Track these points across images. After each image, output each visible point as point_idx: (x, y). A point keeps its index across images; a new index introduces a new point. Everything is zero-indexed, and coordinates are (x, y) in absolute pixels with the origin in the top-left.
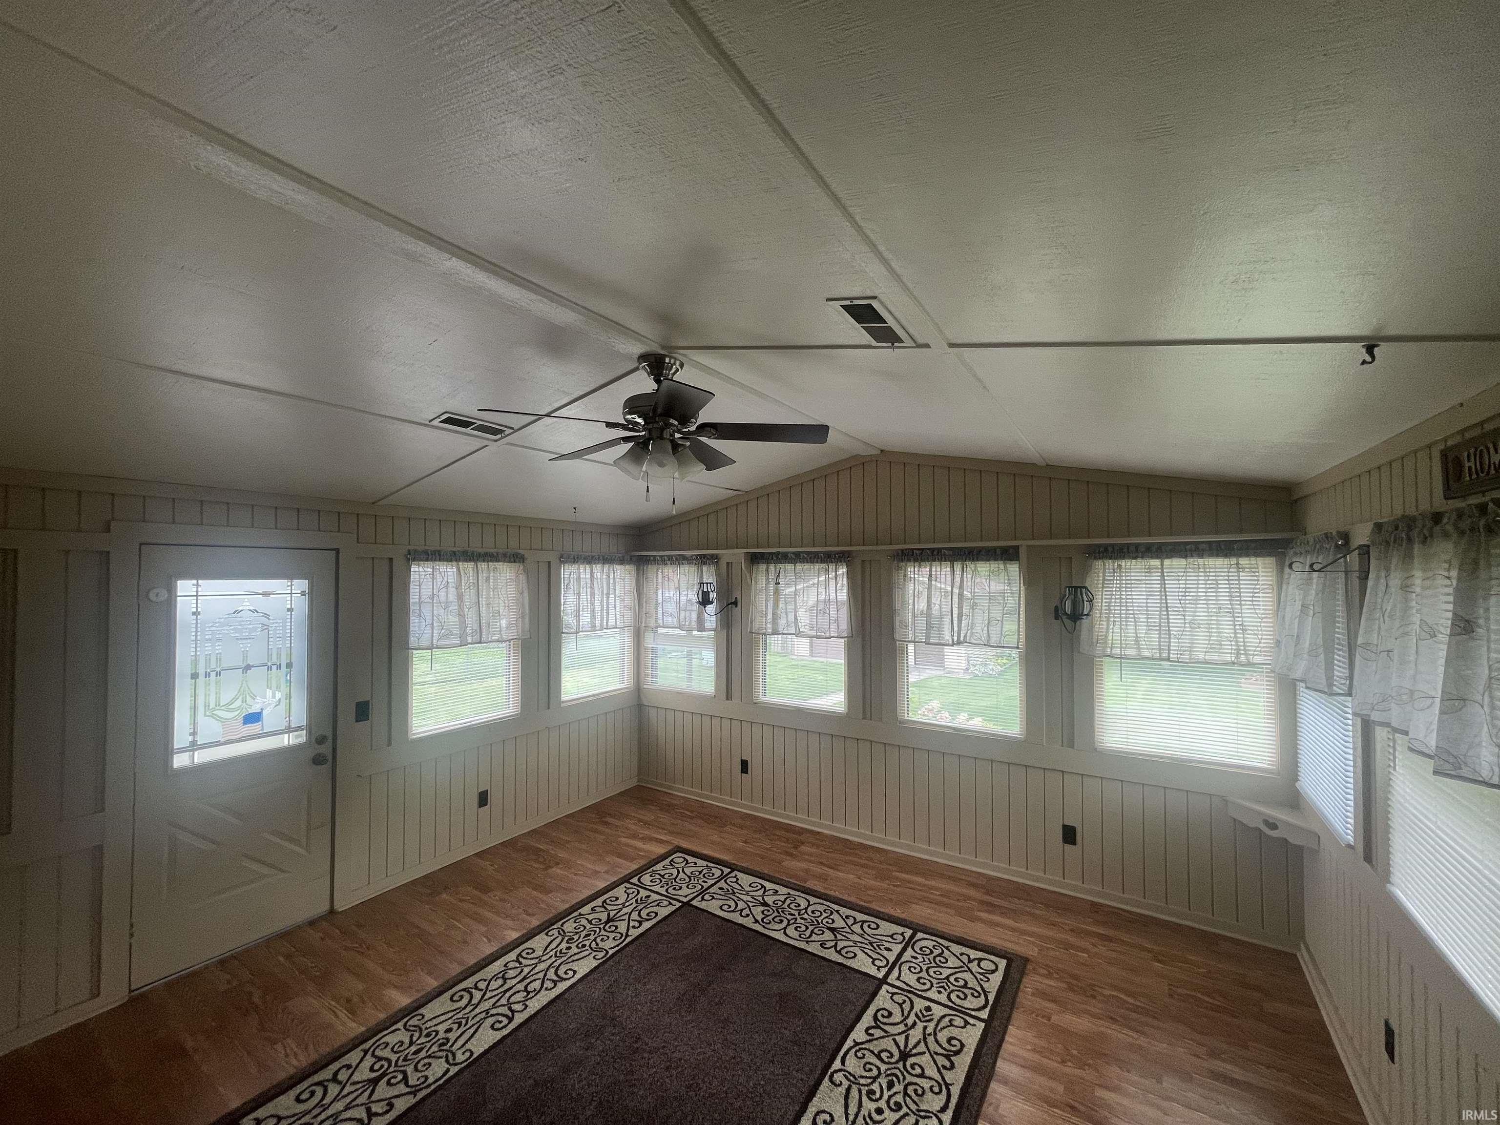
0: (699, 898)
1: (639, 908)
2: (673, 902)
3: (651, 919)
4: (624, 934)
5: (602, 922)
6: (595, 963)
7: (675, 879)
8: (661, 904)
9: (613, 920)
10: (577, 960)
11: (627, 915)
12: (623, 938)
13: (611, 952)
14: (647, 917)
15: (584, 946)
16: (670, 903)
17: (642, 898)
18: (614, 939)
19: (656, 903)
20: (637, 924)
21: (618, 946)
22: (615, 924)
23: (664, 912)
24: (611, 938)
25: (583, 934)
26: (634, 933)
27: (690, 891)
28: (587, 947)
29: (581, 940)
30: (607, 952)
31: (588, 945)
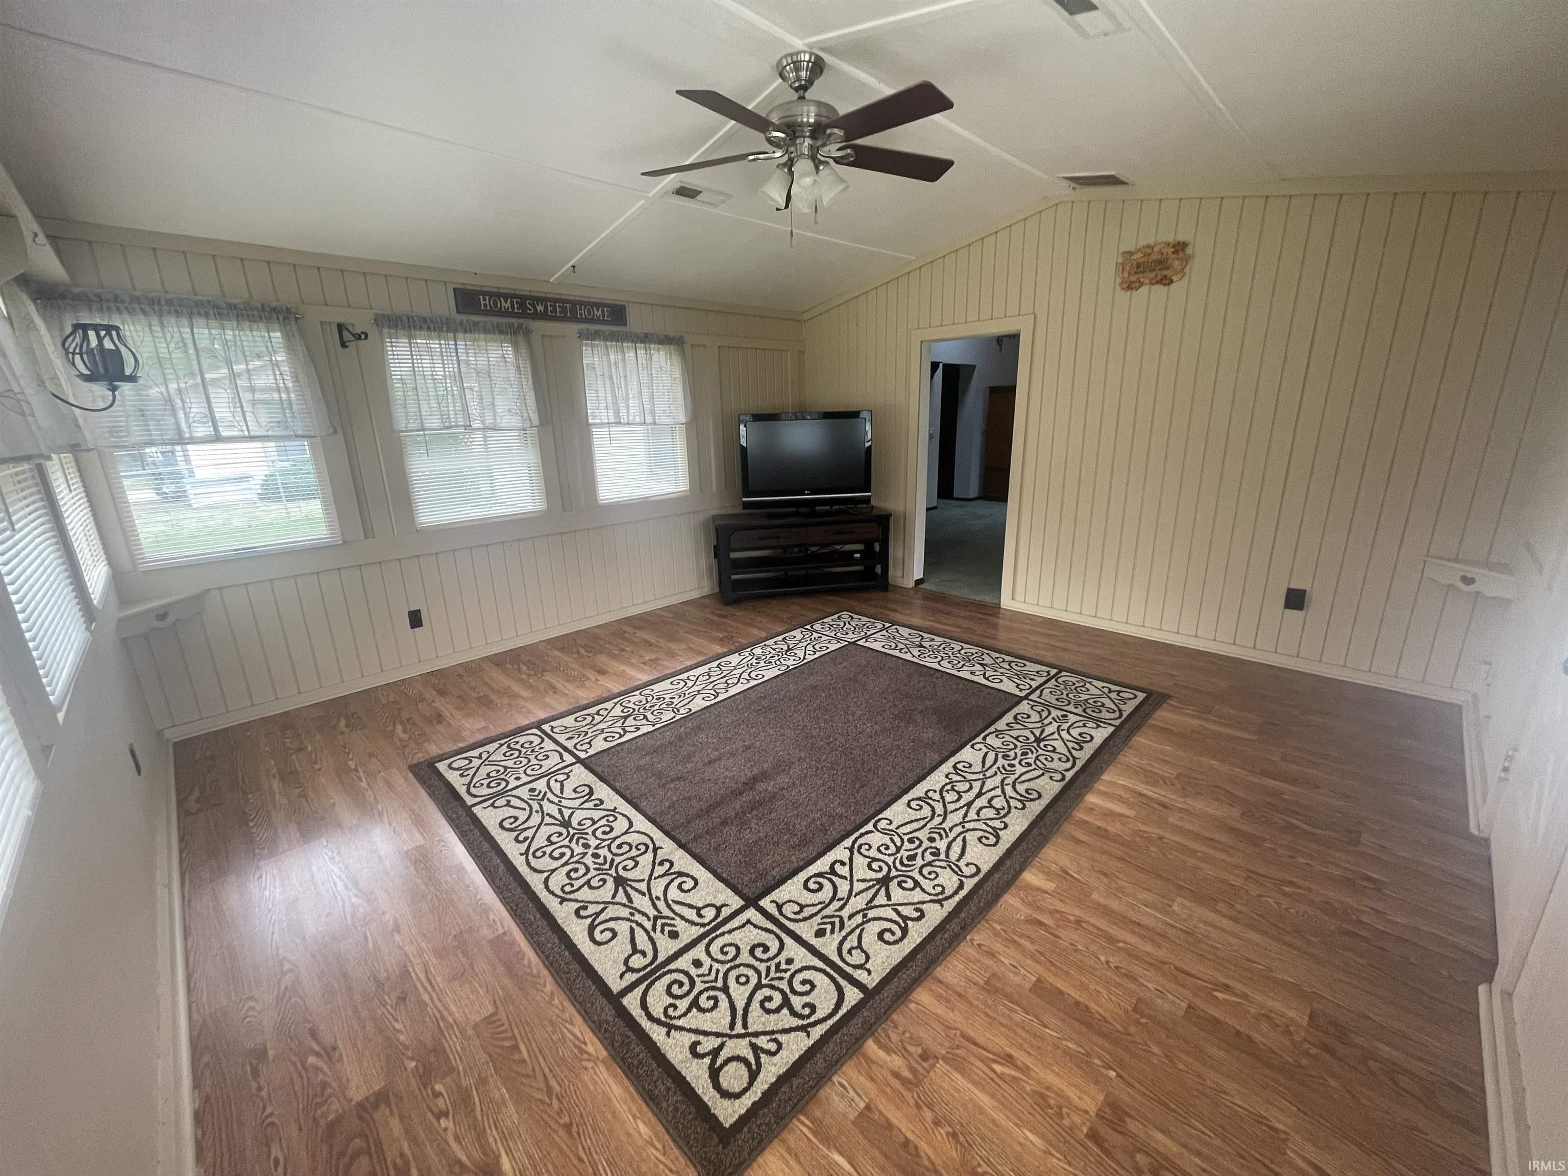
0: (725, 912)
1: (837, 904)
2: (773, 910)
3: (816, 875)
4: (855, 852)
5: (895, 881)
6: (887, 814)
7: (759, 986)
8: (797, 908)
9: (878, 881)
10: (911, 822)
11: (855, 890)
12: (856, 846)
13: (869, 827)
14: (821, 880)
15: (911, 841)
16: (780, 907)
17: (832, 932)
18: (870, 847)
19: (807, 912)
20: (838, 867)
21: (862, 835)
22: (873, 875)
23: (791, 890)
24: (875, 847)
25: (919, 862)
26: (840, 852)
27: (736, 937)
28: (906, 838)
29: (920, 851)
30: (875, 826)
31: (906, 843)
